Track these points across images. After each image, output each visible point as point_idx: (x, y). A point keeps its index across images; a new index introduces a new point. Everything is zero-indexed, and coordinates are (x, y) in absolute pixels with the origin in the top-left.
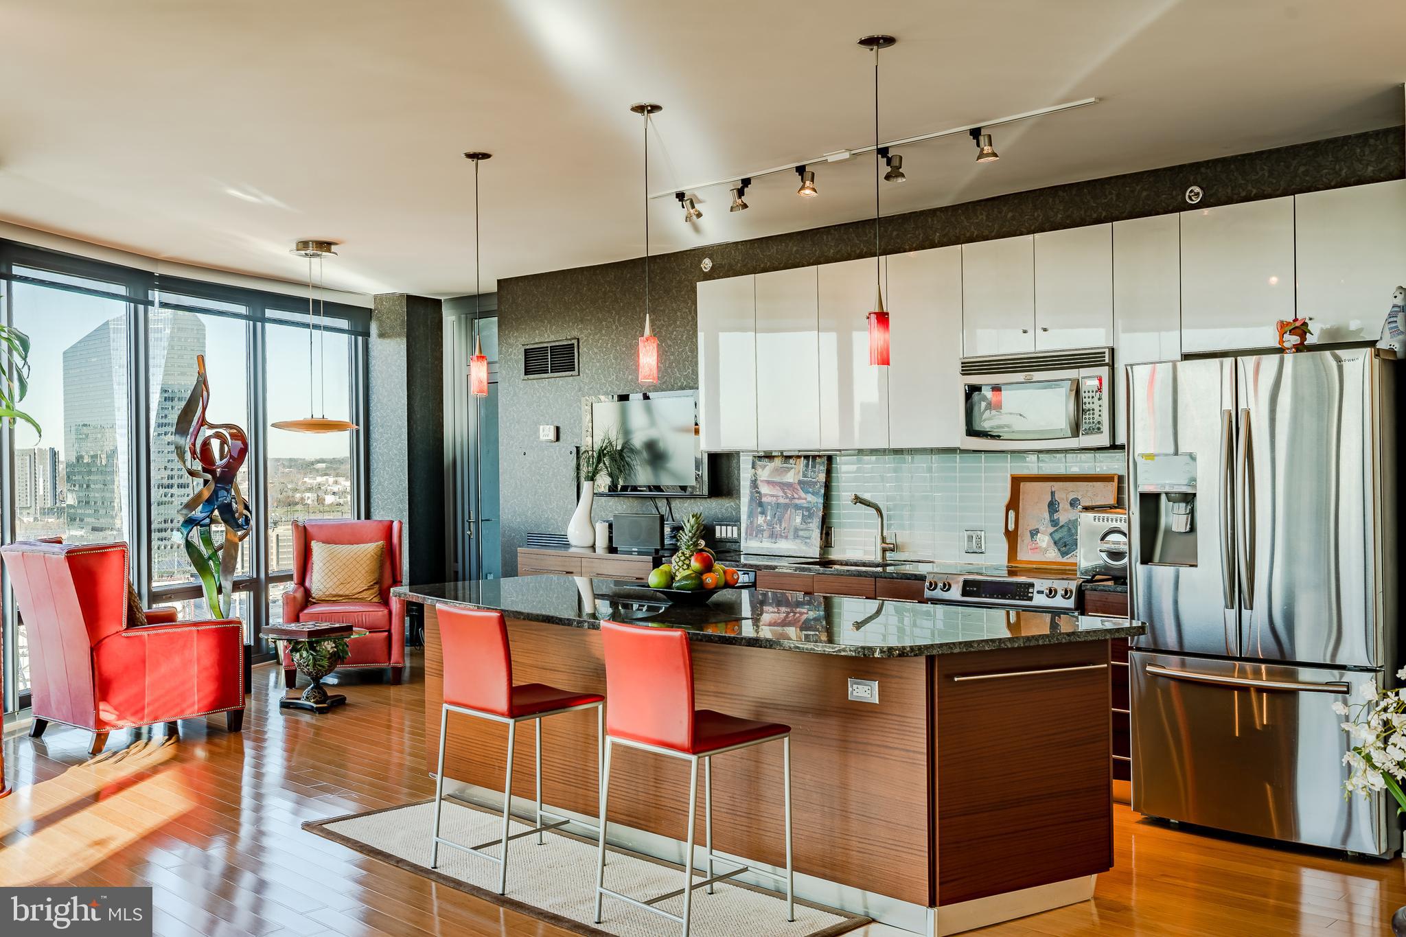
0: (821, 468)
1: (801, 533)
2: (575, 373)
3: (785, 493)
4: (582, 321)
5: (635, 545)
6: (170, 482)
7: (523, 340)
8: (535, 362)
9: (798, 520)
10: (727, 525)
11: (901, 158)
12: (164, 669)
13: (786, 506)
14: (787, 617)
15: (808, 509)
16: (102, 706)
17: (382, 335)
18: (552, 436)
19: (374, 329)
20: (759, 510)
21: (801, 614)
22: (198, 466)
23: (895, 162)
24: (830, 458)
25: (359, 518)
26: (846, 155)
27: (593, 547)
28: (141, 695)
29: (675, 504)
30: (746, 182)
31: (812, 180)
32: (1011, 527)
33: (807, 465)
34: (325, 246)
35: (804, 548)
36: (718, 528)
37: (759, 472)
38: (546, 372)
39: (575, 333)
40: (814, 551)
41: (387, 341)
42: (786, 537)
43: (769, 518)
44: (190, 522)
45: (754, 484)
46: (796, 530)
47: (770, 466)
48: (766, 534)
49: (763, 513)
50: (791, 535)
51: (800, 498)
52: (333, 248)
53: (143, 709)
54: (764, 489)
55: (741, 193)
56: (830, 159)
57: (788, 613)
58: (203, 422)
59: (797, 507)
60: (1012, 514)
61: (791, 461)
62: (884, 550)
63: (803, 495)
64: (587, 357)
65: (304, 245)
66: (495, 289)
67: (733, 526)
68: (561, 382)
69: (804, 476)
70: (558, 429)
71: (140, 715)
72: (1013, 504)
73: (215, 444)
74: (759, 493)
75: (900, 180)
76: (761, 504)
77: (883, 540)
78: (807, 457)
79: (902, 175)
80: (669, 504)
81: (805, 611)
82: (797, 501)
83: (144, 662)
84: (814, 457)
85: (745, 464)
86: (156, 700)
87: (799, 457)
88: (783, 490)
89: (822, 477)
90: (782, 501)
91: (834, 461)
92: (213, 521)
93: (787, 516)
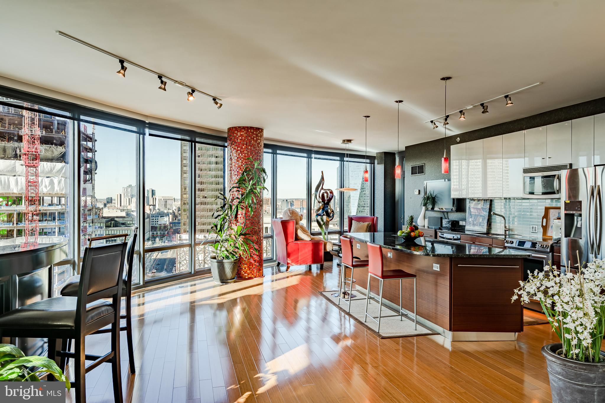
0: (488, 203)
1: (481, 224)
2: (424, 174)
3: (478, 211)
4: (426, 158)
5: (433, 226)
6: (365, 205)
7: (411, 164)
8: (414, 171)
9: (481, 220)
10: (463, 221)
11: (487, 106)
12: (303, 252)
13: (478, 215)
14: (478, 251)
15: (484, 217)
16: (288, 259)
17: (378, 164)
18: (418, 193)
19: (376, 162)
20: (470, 216)
21: (482, 250)
22: (321, 200)
23: (485, 108)
24: (491, 201)
25: (371, 216)
26: (472, 107)
27: (424, 226)
28: (298, 258)
29: (449, 214)
30: (448, 116)
31: (464, 115)
32: (544, 224)
33: (484, 203)
34: (349, 141)
35: (482, 229)
36: (460, 222)
37: (471, 204)
38: (416, 174)
39: (424, 162)
40: (485, 230)
41: (379, 165)
42: (477, 225)
43: (473, 219)
44: (318, 215)
45: (469, 208)
46: (480, 223)
47: (474, 202)
48: (472, 224)
49: (471, 217)
50: (479, 225)
51: (482, 213)
52: (352, 141)
53: (298, 261)
54: (472, 210)
55: (446, 120)
56: (468, 108)
57: (478, 249)
58: (322, 188)
59: (481, 216)
60: (545, 220)
61: (480, 201)
62: (505, 231)
63: (483, 212)
64: (427, 169)
65: (344, 141)
66: (404, 149)
67: (464, 221)
68: (420, 176)
69: (483, 206)
70: (419, 191)
71: (297, 263)
72: (546, 216)
73: (325, 195)
74: (470, 211)
75: (487, 113)
76: (471, 215)
77: (505, 227)
78: (484, 200)
79: (488, 112)
80: (447, 214)
81: (483, 249)
82: (481, 214)
83: (299, 249)
84: (486, 200)
85: (468, 201)
86: (301, 259)
87: (482, 200)
88: (477, 210)
89: (488, 206)
90: (477, 214)
91: (493, 201)
92: (324, 215)
93: (478, 219)
